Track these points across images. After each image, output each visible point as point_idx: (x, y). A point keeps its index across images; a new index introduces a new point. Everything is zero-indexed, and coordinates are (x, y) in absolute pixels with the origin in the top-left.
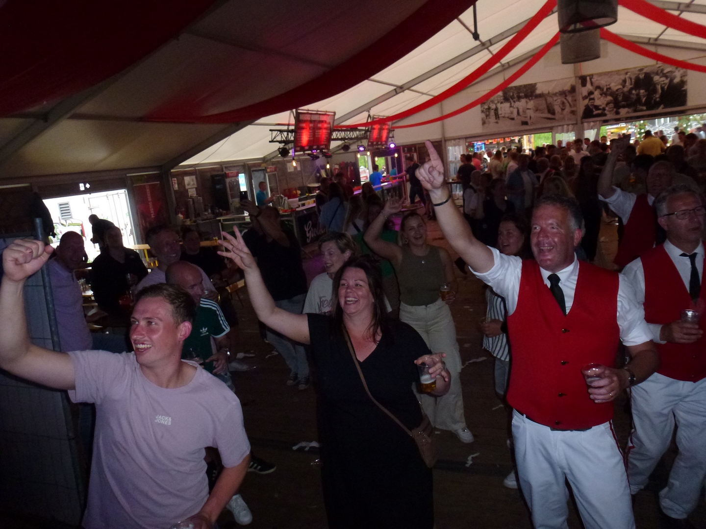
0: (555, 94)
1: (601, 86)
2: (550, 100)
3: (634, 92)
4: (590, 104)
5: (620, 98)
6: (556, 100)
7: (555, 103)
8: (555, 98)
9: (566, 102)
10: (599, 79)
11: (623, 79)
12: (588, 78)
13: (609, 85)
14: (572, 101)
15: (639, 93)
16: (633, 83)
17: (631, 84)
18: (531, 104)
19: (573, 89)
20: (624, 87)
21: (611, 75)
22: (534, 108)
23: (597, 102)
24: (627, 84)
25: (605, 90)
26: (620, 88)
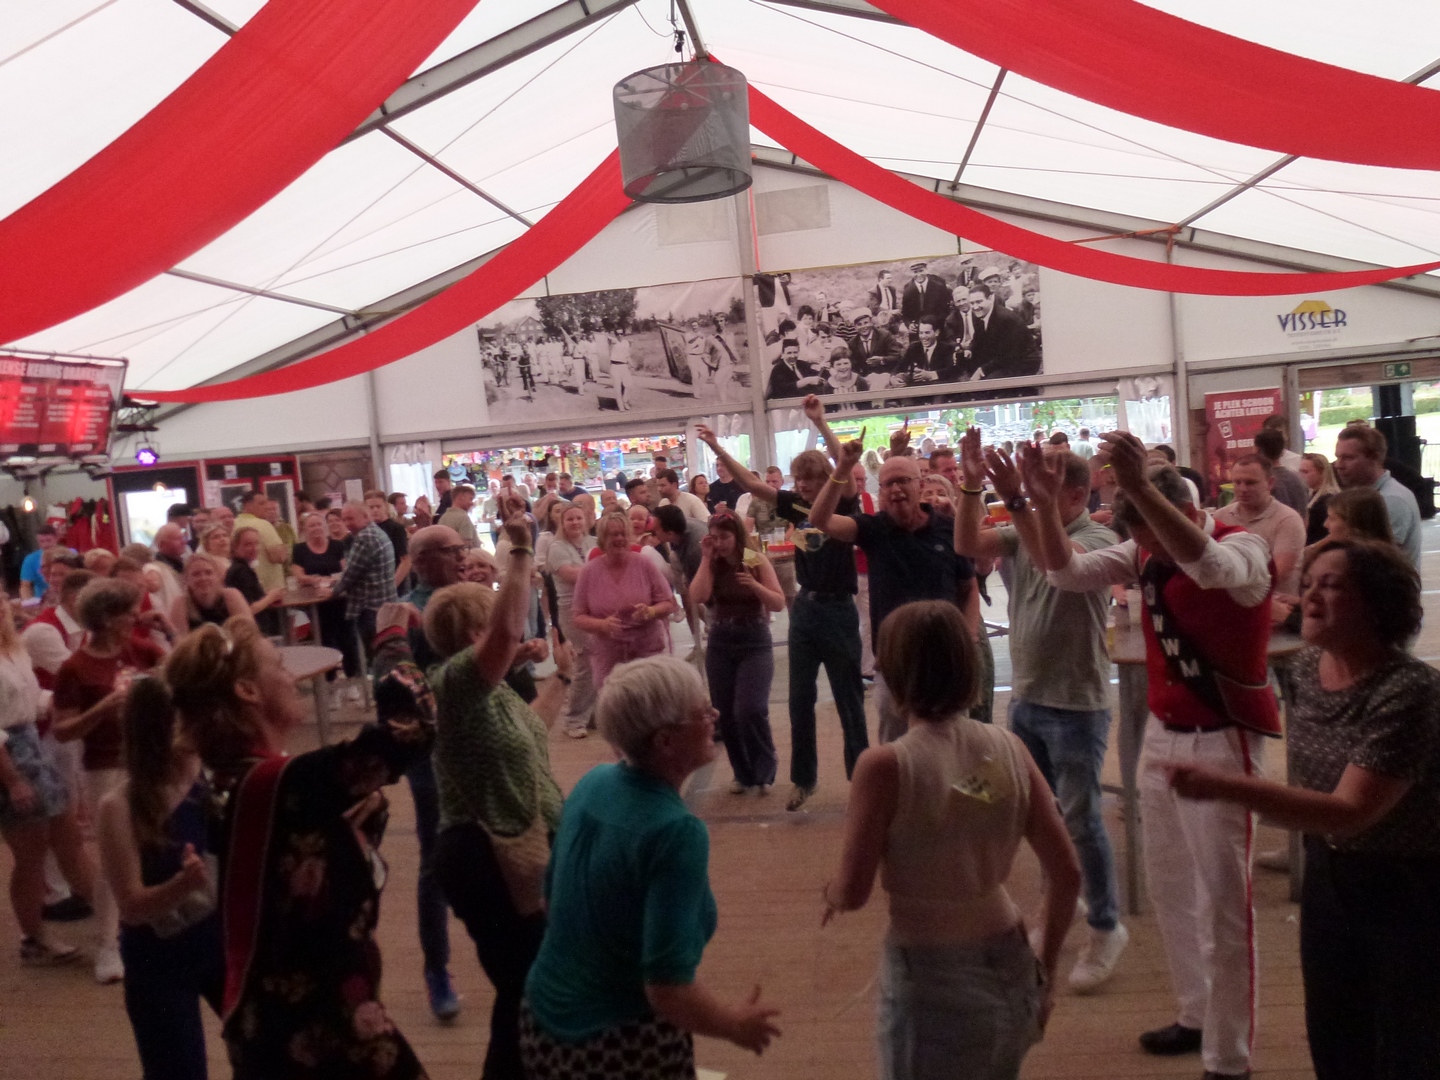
0: (689, 324)
1: (815, 308)
2: (674, 338)
3: (902, 327)
4: (785, 357)
5: (867, 345)
6: (691, 342)
7: (690, 349)
8: (689, 336)
9: (718, 345)
10: (807, 285)
11: (873, 289)
12: (777, 282)
13: (834, 305)
14: (737, 344)
15: (918, 332)
16: (899, 302)
17: (894, 308)
18: (623, 348)
19: (738, 313)
20: (875, 312)
21: (839, 277)
22: (630, 360)
23: (806, 353)
24: (884, 305)
25: (825, 318)
26: (867, 316)
